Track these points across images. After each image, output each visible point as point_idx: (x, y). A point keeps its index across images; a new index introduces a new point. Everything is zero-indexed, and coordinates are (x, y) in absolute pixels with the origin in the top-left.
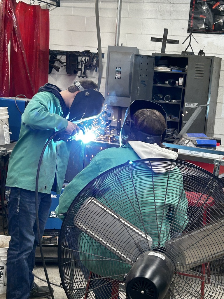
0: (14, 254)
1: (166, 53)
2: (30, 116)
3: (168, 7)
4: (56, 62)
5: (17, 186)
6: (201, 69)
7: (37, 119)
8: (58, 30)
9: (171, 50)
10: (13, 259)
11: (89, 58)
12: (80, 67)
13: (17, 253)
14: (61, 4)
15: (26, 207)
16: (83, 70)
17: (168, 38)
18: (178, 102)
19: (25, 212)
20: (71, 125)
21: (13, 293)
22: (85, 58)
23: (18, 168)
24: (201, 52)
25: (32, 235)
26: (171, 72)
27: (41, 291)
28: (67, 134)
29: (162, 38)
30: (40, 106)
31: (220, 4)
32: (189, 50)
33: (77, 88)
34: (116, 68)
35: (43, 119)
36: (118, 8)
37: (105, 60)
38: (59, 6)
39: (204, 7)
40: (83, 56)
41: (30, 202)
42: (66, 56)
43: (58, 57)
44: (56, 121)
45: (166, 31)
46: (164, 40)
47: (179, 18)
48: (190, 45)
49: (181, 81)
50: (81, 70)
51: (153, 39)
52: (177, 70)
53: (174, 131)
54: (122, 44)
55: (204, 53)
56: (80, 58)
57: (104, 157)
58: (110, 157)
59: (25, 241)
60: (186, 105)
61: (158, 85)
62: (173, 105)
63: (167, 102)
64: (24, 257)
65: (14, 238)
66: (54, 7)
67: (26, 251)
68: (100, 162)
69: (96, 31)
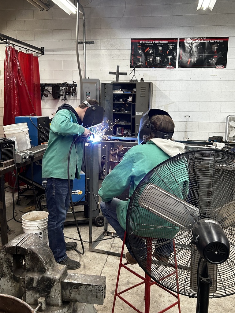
0: (53, 224)
1: (119, 81)
2: (61, 127)
3: (116, 52)
4: (45, 91)
5: (52, 177)
6: (144, 91)
7: (66, 128)
8: (45, 70)
9: (122, 79)
10: (53, 227)
11: (67, 87)
12: (62, 94)
13: (55, 223)
14: (45, 53)
15: (59, 191)
16: (64, 95)
17: (120, 72)
18: (129, 112)
19: (59, 194)
20: (86, 131)
21: (55, 250)
22: (65, 88)
23: (52, 164)
24: (142, 80)
25: (64, 209)
26: (124, 93)
27: (70, 246)
28: (85, 137)
29: (116, 72)
30: (66, 119)
31: (150, 49)
32: (134, 79)
33: (86, 106)
34: (87, 93)
35: (71, 128)
36: (84, 54)
37: (78, 88)
38: (44, 54)
39: (139, 51)
40: (63, 86)
41: (62, 187)
42: (52, 87)
43: (46, 88)
44: (78, 129)
45: (118, 67)
46: (118, 73)
47: (124, 59)
48: (134, 75)
49: (130, 99)
50: (62, 95)
51: (110, 73)
52: (127, 92)
53: (128, 131)
54: (88, 78)
55: (143, 80)
56: (61, 88)
57: (136, 152)
58: (140, 152)
59: (60, 214)
60: (137, 113)
61: (116, 102)
62: (126, 114)
63: (123, 113)
64: (61, 225)
65: (52, 213)
66: (41, 55)
67: (61, 221)
68: (133, 156)
69: (78, 69)
